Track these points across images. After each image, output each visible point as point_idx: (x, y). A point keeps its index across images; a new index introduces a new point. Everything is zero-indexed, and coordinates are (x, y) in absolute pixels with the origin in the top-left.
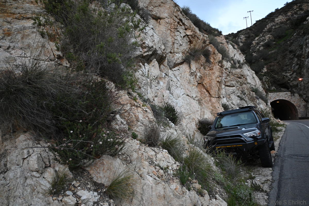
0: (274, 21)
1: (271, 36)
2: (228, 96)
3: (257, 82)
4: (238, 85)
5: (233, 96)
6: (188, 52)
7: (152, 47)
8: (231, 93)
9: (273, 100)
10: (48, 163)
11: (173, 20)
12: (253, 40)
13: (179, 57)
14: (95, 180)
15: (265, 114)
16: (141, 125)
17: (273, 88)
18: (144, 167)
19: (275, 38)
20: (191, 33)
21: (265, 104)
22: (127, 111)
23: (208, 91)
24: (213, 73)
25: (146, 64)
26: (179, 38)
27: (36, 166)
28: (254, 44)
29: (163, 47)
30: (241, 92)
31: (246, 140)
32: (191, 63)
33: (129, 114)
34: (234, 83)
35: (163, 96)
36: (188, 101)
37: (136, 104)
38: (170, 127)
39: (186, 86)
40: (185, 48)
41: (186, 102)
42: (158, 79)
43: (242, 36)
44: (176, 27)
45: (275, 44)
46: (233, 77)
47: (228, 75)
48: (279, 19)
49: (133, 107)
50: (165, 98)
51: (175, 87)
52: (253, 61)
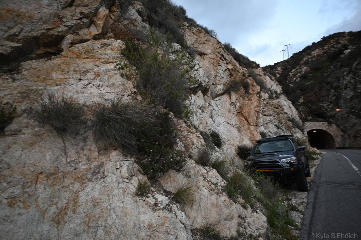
0: (310, 54)
1: (307, 68)
2: (266, 125)
3: (294, 112)
4: (275, 114)
5: (270, 125)
6: (228, 84)
7: (198, 80)
8: (269, 122)
9: (310, 129)
10: (133, 173)
11: (215, 56)
12: (290, 71)
13: (220, 88)
14: (165, 189)
15: (301, 143)
16: (195, 148)
17: (310, 118)
18: (200, 181)
19: (312, 70)
20: (232, 67)
21: (302, 133)
22: (185, 136)
23: (246, 120)
24: (252, 103)
25: (192, 95)
26: (221, 72)
27: (127, 175)
28: (291, 76)
29: (207, 80)
30: (278, 121)
31: (283, 165)
32: (232, 94)
33: (186, 139)
34: (271, 112)
35: (207, 123)
36: (228, 128)
37: (191, 131)
38: (217, 151)
39: (227, 114)
40: (226, 80)
41: (226, 129)
42: (202, 108)
43: (279, 68)
44: (218, 62)
45: (312, 76)
46: (271, 107)
47: (266, 105)
48: (316, 52)
49: (189, 133)
50: (208, 125)
51: (217, 116)
52: (290, 92)
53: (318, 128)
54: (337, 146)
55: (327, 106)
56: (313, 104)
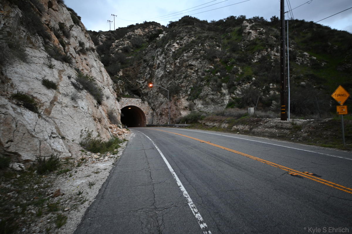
0: (134, 32)
3: (106, 79)
12: (114, 42)
17: (127, 93)
28: (114, 46)
45: (132, 51)
52: (110, 62)
53: (133, 105)
54: (147, 123)
55: (143, 83)
56: (131, 79)
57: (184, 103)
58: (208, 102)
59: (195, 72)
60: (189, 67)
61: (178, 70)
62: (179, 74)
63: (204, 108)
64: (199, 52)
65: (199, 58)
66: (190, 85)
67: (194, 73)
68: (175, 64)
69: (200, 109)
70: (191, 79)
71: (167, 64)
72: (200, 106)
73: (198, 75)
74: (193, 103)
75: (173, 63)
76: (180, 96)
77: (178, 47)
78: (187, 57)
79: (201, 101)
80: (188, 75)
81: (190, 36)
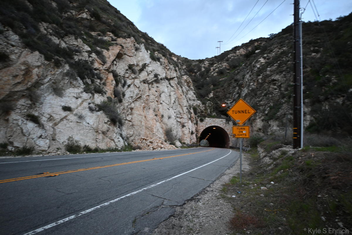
0: (235, 53)
1: (227, 64)
17: (214, 114)
19: (230, 67)
28: (212, 70)
43: (207, 62)
45: (228, 73)
48: (242, 51)
53: (216, 125)
54: (231, 145)
55: (231, 103)
56: (220, 100)
57: (258, 123)
58: (285, 123)
59: (278, 88)
60: (272, 83)
61: (260, 87)
62: (260, 92)
63: (279, 131)
64: (286, 64)
65: (284, 71)
66: (269, 104)
67: (276, 89)
68: (258, 80)
69: (274, 131)
70: (272, 96)
71: (252, 81)
72: (275, 128)
73: (281, 90)
74: (268, 125)
75: (256, 80)
76: (257, 116)
77: (264, 61)
78: (270, 71)
79: (277, 123)
80: (269, 92)
81: (281, 47)
